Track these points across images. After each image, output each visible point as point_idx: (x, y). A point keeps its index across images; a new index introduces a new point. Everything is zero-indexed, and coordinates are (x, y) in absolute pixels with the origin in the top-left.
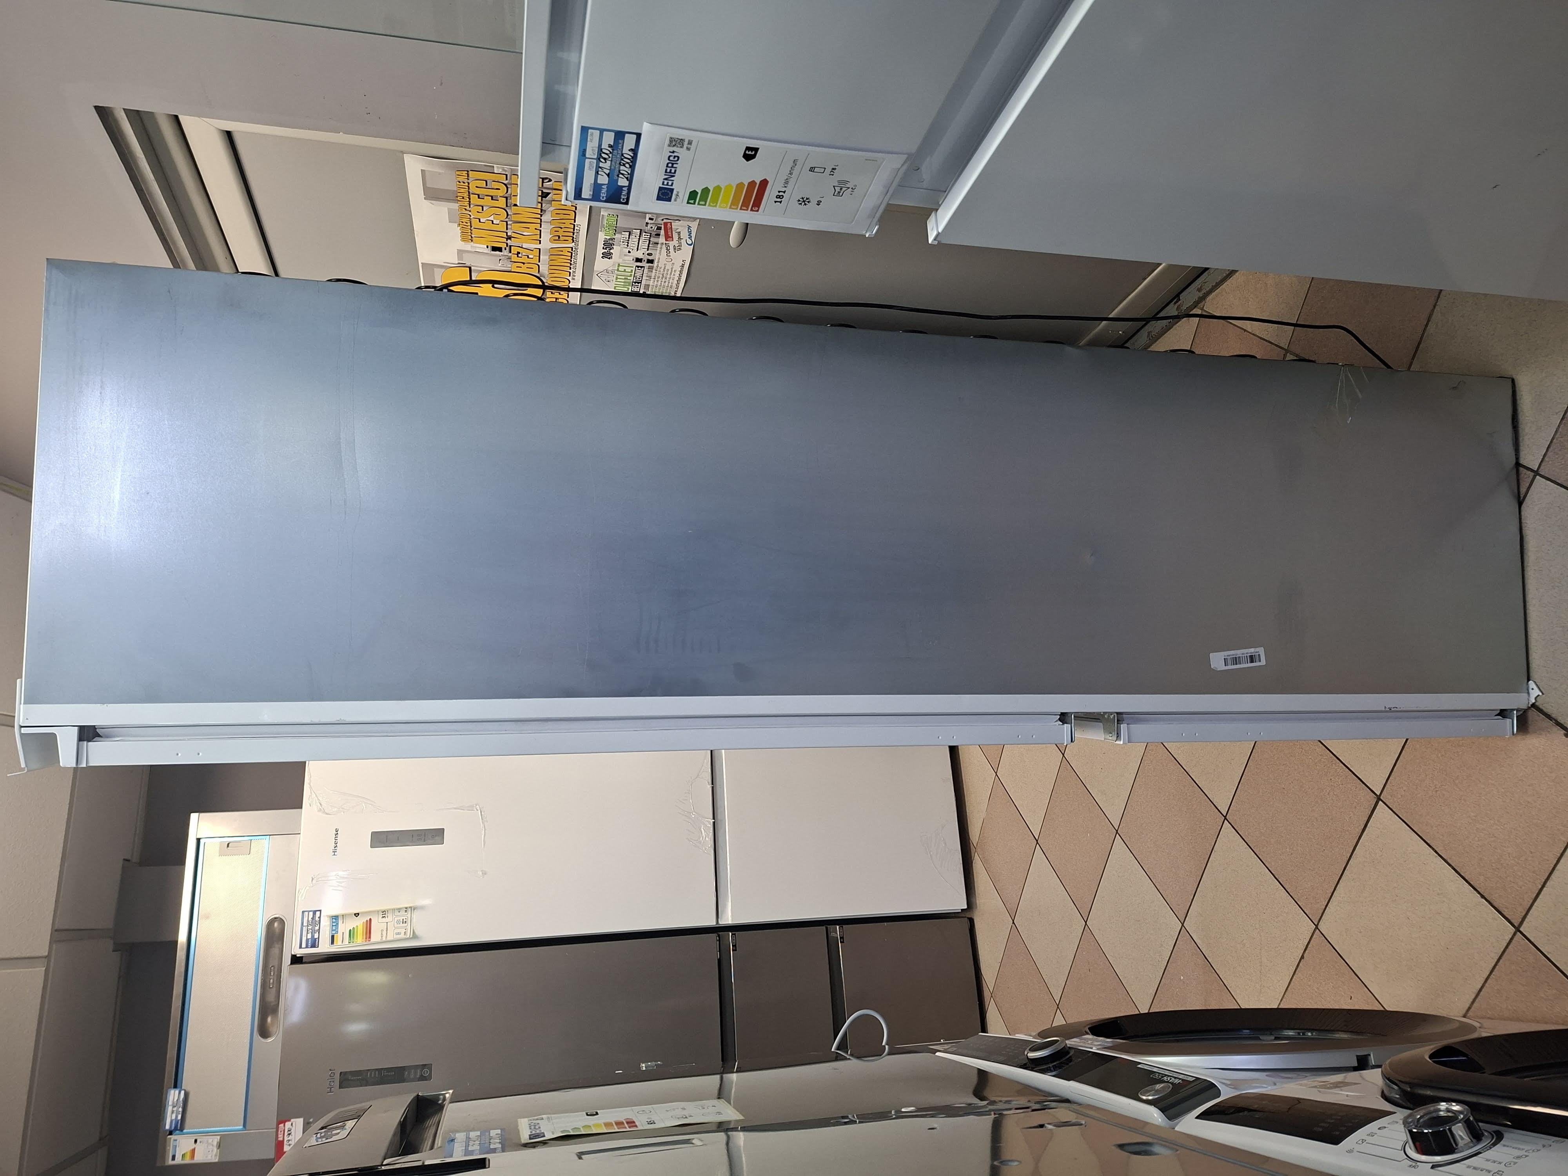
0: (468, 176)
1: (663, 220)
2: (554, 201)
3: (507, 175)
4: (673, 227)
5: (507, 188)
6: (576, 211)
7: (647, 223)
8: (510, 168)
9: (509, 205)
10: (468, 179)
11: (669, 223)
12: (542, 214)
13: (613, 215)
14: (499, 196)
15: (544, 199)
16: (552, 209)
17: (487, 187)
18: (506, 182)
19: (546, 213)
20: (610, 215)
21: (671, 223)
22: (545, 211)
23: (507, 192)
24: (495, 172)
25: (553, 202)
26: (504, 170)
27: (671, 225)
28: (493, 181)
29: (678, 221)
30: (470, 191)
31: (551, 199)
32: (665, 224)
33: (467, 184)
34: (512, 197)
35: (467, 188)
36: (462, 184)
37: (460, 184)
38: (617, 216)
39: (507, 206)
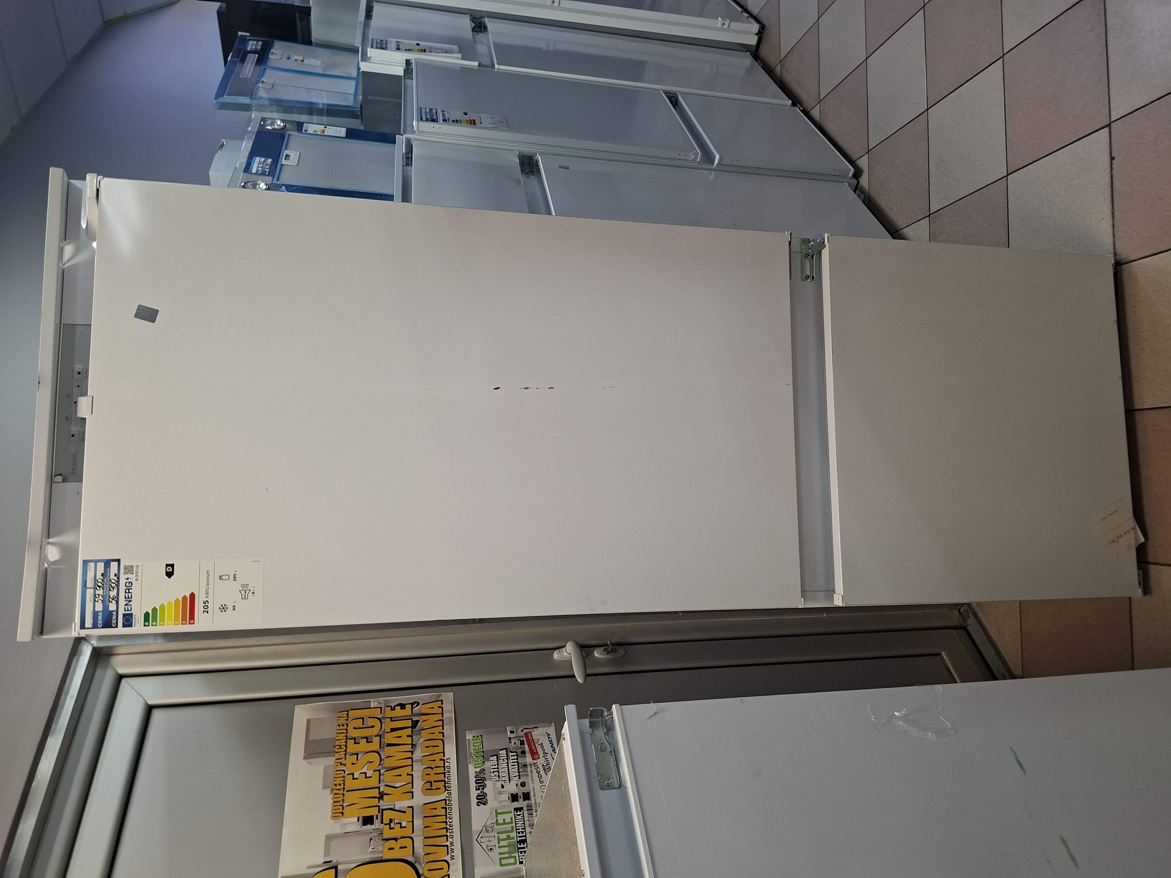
0: (348, 717)
1: (522, 731)
2: (423, 730)
3: (381, 708)
4: (534, 738)
5: (381, 723)
6: (444, 739)
7: (510, 738)
8: (384, 700)
9: (382, 746)
10: (347, 720)
11: (529, 732)
12: (413, 750)
13: (478, 737)
14: (373, 736)
15: (414, 730)
16: (421, 740)
17: (364, 726)
18: (380, 716)
19: (417, 747)
20: (474, 737)
21: (530, 732)
22: (415, 745)
23: (381, 729)
24: (372, 707)
25: (422, 731)
26: (379, 703)
27: (531, 734)
28: (370, 718)
29: (536, 729)
30: (348, 735)
31: (420, 728)
32: (526, 735)
33: (345, 727)
34: (386, 734)
35: (345, 731)
36: (341, 727)
37: (340, 728)
38: (481, 736)
39: (380, 747)
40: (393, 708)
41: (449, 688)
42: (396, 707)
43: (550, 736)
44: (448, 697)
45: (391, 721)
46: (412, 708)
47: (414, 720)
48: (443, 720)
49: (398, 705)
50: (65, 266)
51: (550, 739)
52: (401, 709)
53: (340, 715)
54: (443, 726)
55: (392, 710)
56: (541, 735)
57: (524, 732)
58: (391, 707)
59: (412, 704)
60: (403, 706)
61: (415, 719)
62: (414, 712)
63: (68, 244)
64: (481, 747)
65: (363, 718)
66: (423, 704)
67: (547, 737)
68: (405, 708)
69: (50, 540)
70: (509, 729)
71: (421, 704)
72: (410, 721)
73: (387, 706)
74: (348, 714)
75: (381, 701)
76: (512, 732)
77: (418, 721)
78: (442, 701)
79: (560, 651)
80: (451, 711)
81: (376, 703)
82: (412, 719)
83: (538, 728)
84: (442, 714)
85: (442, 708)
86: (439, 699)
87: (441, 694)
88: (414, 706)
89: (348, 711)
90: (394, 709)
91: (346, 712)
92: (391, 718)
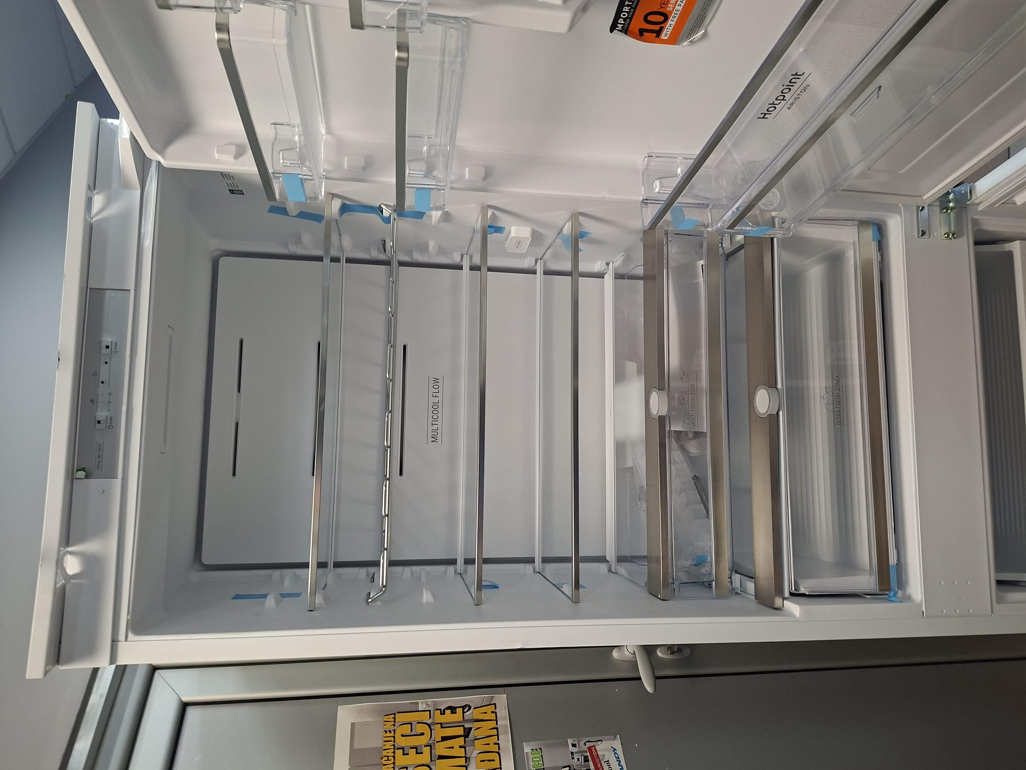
0: (395, 721)
1: (585, 744)
2: (476, 739)
3: (430, 711)
4: (599, 753)
5: (431, 730)
6: (500, 751)
7: (572, 753)
8: (433, 701)
9: (433, 759)
10: (394, 725)
12: (467, 764)
13: (536, 750)
14: (423, 746)
15: (466, 739)
16: (476, 752)
17: (412, 734)
18: (429, 722)
19: (471, 760)
20: (533, 750)
21: (594, 746)
22: (469, 758)
23: (431, 737)
24: (420, 709)
25: (475, 741)
26: (427, 705)
27: (595, 749)
28: (418, 723)
29: (600, 742)
30: (396, 744)
31: (473, 738)
32: (590, 749)
33: (392, 734)
34: (436, 744)
35: (392, 739)
36: (388, 734)
37: (386, 735)
38: (540, 749)
39: (431, 760)
40: (442, 712)
41: (502, 689)
42: (446, 711)
43: (616, 751)
44: (501, 699)
45: (442, 727)
46: (464, 713)
47: (465, 727)
48: (497, 729)
49: (448, 708)
50: (94, 220)
51: (616, 756)
52: (452, 713)
53: (386, 718)
54: (498, 735)
55: (441, 714)
56: (606, 750)
57: (587, 747)
58: (440, 710)
59: (463, 707)
60: (453, 710)
61: (467, 726)
62: (465, 718)
63: (97, 193)
64: (542, 762)
65: (411, 724)
66: (474, 708)
67: (613, 753)
68: (456, 713)
69: (70, 549)
70: (570, 741)
71: (472, 708)
72: (462, 727)
73: (437, 710)
74: (394, 718)
75: (429, 703)
76: (574, 745)
77: (471, 729)
78: (495, 704)
79: (619, 649)
80: (506, 718)
81: (425, 706)
82: (463, 726)
83: (602, 741)
84: (496, 720)
85: (496, 713)
86: (492, 703)
87: (493, 696)
88: (465, 710)
89: (395, 714)
90: (444, 714)
91: (393, 716)
92: (441, 724)
